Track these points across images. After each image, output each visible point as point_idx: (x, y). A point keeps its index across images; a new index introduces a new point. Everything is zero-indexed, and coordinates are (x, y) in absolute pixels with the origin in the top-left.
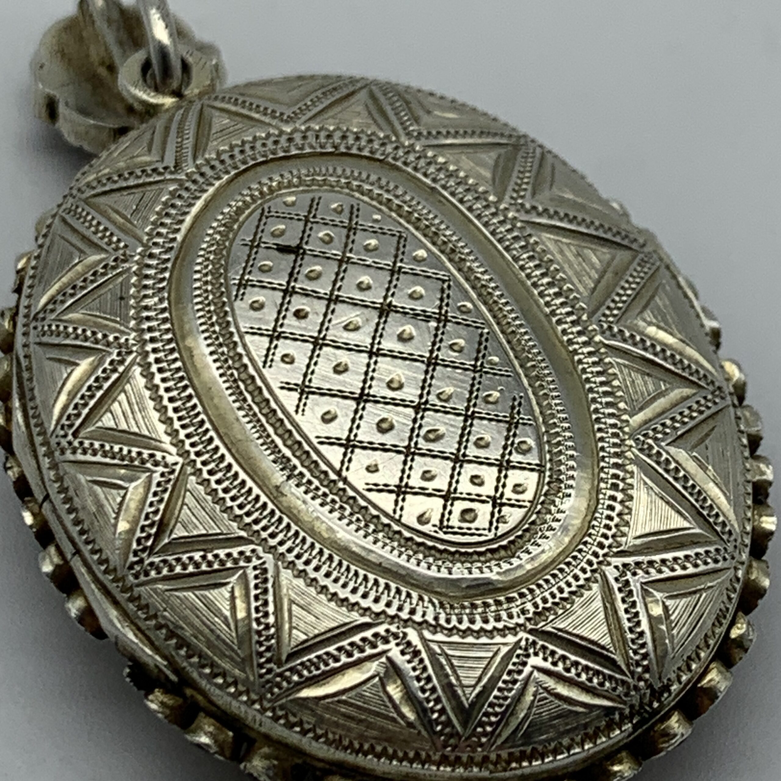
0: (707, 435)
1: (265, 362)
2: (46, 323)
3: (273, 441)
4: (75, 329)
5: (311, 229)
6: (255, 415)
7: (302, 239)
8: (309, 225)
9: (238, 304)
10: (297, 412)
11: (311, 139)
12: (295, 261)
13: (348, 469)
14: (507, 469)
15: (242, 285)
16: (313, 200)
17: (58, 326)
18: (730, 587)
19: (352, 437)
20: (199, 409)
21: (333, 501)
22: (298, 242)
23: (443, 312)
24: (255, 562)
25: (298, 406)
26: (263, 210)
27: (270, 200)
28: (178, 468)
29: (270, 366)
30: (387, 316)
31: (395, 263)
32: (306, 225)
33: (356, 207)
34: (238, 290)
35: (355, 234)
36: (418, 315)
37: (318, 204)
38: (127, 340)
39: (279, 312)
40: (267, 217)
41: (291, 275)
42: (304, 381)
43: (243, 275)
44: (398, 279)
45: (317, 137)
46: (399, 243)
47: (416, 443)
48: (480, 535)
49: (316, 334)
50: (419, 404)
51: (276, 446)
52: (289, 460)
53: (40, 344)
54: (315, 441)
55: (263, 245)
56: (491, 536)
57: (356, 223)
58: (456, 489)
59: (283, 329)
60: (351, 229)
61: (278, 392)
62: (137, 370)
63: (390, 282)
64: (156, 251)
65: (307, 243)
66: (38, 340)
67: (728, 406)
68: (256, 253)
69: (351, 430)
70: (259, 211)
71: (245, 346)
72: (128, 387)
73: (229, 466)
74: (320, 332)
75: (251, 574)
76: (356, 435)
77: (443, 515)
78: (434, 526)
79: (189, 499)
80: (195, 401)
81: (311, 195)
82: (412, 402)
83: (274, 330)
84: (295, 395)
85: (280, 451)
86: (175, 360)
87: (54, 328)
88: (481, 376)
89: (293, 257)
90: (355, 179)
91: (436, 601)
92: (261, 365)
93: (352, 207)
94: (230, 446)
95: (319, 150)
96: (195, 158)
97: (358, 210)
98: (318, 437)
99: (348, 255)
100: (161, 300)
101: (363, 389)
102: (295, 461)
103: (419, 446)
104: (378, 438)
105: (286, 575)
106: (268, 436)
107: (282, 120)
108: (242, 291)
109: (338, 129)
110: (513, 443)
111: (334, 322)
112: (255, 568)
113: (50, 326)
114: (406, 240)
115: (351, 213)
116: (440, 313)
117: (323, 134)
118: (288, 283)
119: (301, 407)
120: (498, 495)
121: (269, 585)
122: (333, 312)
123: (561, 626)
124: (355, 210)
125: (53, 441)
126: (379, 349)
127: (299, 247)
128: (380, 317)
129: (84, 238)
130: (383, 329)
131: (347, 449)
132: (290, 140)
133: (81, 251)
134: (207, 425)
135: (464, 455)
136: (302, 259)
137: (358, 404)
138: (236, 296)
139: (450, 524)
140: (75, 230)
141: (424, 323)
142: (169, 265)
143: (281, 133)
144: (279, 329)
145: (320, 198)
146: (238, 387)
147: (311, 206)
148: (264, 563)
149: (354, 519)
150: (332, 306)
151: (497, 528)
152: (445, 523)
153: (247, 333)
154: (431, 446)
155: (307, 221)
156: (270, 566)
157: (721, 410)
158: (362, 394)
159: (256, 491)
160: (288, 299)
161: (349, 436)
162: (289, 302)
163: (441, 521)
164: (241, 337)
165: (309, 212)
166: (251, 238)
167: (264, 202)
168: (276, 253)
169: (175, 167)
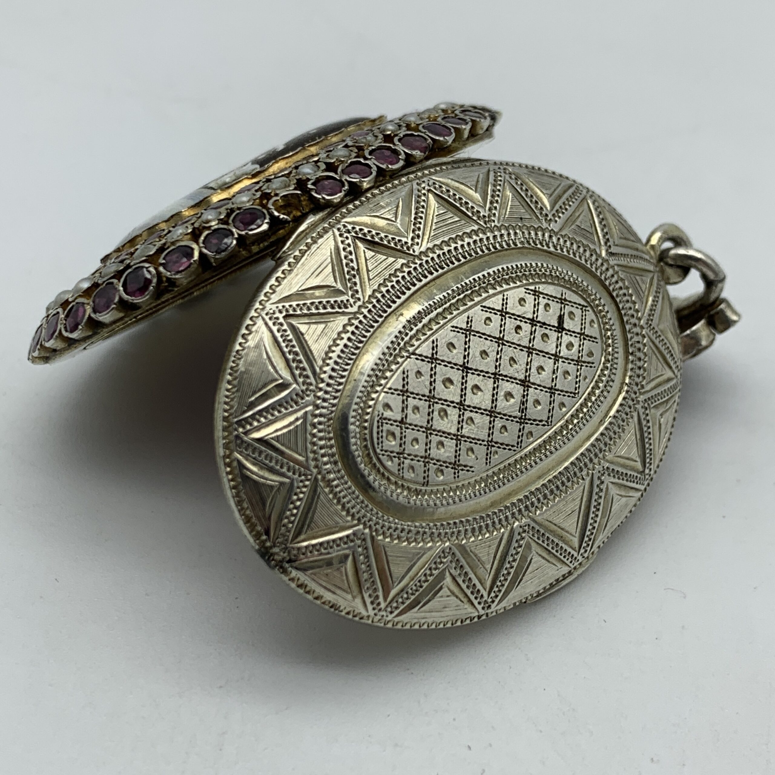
0: (457, 597)
1: (485, 307)
2: (503, 174)
3: (432, 312)
4: (499, 190)
5: (576, 337)
6: (449, 300)
7: (569, 331)
8: (579, 336)
9: (523, 290)
10: (453, 327)
11: (636, 339)
12: (554, 326)
13: (417, 359)
14: (424, 462)
15: (536, 293)
16: (595, 338)
17: (501, 181)
18: (355, 613)
19: (438, 362)
20: (451, 266)
21: (395, 349)
22: (567, 328)
23: (527, 421)
24: (352, 301)
25: (457, 327)
26: (586, 307)
27: (594, 311)
28: (411, 252)
29: (482, 310)
30: (521, 385)
31: (558, 390)
32: (578, 333)
33: (593, 365)
34: (532, 290)
35: (575, 364)
36: (523, 405)
37: (593, 341)
38: (494, 221)
39: (519, 316)
40: (582, 309)
41: (544, 324)
42: (473, 331)
43: (542, 293)
44: (546, 392)
45: (638, 342)
46: (571, 393)
47: (437, 403)
48: (378, 444)
49: (505, 338)
50: (464, 405)
51: (429, 314)
52: (421, 322)
53: (489, 171)
54: (434, 338)
55: (563, 306)
56: (378, 451)
57: (582, 366)
58: (407, 428)
59: (507, 318)
60: (578, 362)
61: (466, 314)
62: (476, 227)
63: (544, 387)
64: (554, 239)
65: (566, 334)
66: (491, 169)
67: (478, 612)
68: (557, 302)
69: (443, 361)
70: (586, 304)
71: (494, 295)
72: (463, 222)
73: (414, 285)
74: (508, 342)
75: (344, 298)
76: (440, 364)
77: (389, 420)
78: (382, 414)
79: (391, 260)
80: (457, 263)
81: (598, 336)
82: (465, 400)
83: (507, 313)
84: (464, 326)
85: (426, 316)
86: (482, 251)
87: (499, 178)
88: (485, 445)
89: (556, 325)
90: (611, 365)
91: (333, 415)
92: (484, 304)
93: (593, 363)
94: (428, 285)
95: (630, 343)
96: (618, 265)
97: (591, 367)
98: (437, 340)
99: (560, 360)
100: (522, 243)
101: (471, 369)
102: (420, 325)
103: (435, 405)
104: (439, 378)
105: (344, 320)
106: (436, 309)
107: (648, 320)
108: (532, 293)
109: (645, 355)
110: (441, 465)
111: (515, 350)
112: (348, 300)
113: (500, 176)
114: (573, 397)
115: (588, 363)
116: (525, 419)
117: (640, 346)
118: (539, 322)
119: (456, 330)
120: (406, 455)
121: (337, 310)
122: (522, 350)
123: (321, 497)
124: (591, 365)
125: (425, 179)
126: (498, 379)
127: (564, 329)
128: (520, 380)
129: (560, 197)
130: (512, 382)
131: (430, 358)
132: (635, 325)
133: (551, 195)
134: (441, 271)
135: (431, 434)
136: (555, 331)
137: (461, 366)
138: (528, 289)
139: (384, 425)
140: (565, 192)
141: (518, 408)
142: (545, 248)
143: (639, 319)
144: (507, 316)
145: (597, 343)
146: (467, 290)
147: (591, 337)
148: (351, 306)
149: (384, 362)
150: (525, 350)
151: (383, 455)
152: (384, 421)
153: (504, 295)
154: (436, 413)
155: (581, 334)
156: (350, 310)
157: (475, 607)
158: (468, 368)
159: (399, 301)
160: (529, 321)
161: (439, 359)
162: (526, 322)
163: (385, 419)
164: (500, 292)
165: (587, 336)
166: (568, 299)
167: (592, 308)
168: (558, 314)
169: (611, 253)
